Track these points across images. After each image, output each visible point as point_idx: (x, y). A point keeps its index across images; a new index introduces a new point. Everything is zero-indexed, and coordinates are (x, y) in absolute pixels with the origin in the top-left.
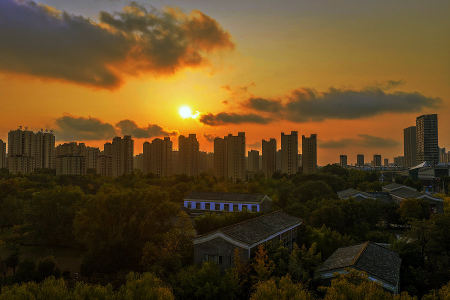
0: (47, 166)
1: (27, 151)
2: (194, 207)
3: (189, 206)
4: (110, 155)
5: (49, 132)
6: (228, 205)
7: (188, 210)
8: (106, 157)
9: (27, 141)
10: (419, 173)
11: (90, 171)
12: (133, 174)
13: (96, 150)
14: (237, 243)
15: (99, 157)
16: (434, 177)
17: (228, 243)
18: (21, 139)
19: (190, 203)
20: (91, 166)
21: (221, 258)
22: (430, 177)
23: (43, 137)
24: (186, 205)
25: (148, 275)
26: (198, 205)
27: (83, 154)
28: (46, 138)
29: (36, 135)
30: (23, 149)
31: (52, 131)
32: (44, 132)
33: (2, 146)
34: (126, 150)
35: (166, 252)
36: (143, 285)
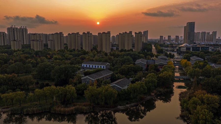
0: (25, 43)
2: (85, 66)
3: (84, 66)
4: (54, 40)
5: (25, 27)
6: (96, 66)
7: (83, 68)
8: (52, 41)
9: (15, 32)
10: (181, 49)
15: (49, 41)
18: (13, 31)
19: (84, 65)
23: (22, 30)
24: (83, 66)
26: (87, 66)
29: (19, 29)
31: (26, 27)
32: (22, 28)
33: (5, 35)
34: (61, 38)
35: (75, 81)
36: (69, 87)
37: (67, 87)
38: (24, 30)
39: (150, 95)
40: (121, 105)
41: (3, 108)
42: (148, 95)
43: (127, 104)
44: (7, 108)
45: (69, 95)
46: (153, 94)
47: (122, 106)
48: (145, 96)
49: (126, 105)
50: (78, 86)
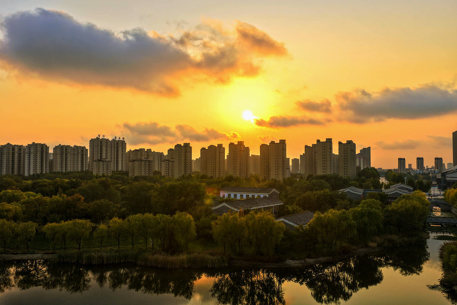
0: (120, 169)
2: (226, 197)
4: (173, 160)
5: (121, 139)
8: (169, 161)
9: (104, 147)
11: (156, 173)
13: (161, 155)
15: (164, 161)
18: (99, 146)
19: (224, 194)
20: (156, 169)
26: (229, 195)
28: (119, 145)
29: (111, 142)
31: (124, 138)
32: (117, 139)
33: (85, 151)
34: (186, 155)
37: (176, 214)
38: (120, 144)
39: (367, 246)
40: (293, 259)
41: (45, 253)
42: (360, 247)
43: (309, 257)
44: (52, 253)
46: (373, 245)
47: (296, 260)
48: (355, 247)
49: (307, 260)
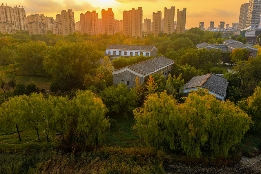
0: (23, 29)
1: (9, 19)
3: (109, 53)
6: (132, 52)
9: (8, 13)
10: (246, 33)
11: (49, 32)
12: (75, 33)
13: (52, 19)
14: (137, 74)
15: (54, 23)
16: (254, 35)
17: (132, 74)
18: (4, 12)
19: (110, 51)
20: (49, 29)
21: (128, 82)
22: (252, 35)
23: (18, 10)
24: (107, 53)
25: (88, 92)
27: (44, 21)
29: (13, 9)
30: (7, 18)
31: (22, 7)
34: (70, 19)
35: (97, 79)
36: (85, 96)
37: (78, 96)
45: (86, 123)
50: (108, 91)
